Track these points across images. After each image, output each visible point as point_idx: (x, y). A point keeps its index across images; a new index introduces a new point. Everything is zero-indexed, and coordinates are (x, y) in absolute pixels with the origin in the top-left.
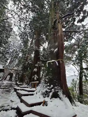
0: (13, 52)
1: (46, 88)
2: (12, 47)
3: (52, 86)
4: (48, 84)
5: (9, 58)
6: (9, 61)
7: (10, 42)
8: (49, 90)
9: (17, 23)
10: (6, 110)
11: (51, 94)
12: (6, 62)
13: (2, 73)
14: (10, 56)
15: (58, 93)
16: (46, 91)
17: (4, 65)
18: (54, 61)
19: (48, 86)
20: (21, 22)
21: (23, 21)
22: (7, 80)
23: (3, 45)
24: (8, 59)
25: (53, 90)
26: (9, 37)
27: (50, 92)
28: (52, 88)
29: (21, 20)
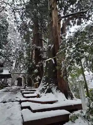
0: (16, 52)
1: (43, 86)
2: (14, 46)
3: (48, 84)
4: (45, 83)
5: (14, 61)
6: (14, 64)
7: (10, 40)
8: (45, 88)
9: (11, 16)
10: (13, 102)
11: (46, 90)
12: (12, 65)
13: (10, 79)
14: (14, 58)
15: (52, 89)
16: (43, 89)
17: (9, 70)
18: (51, 60)
19: (44, 84)
20: (15, 12)
21: (17, 11)
22: (16, 86)
23: (4, 46)
24: (12, 62)
25: (48, 87)
26: (7, 36)
27: (46, 89)
28: (48, 85)
29: (15, 11)
